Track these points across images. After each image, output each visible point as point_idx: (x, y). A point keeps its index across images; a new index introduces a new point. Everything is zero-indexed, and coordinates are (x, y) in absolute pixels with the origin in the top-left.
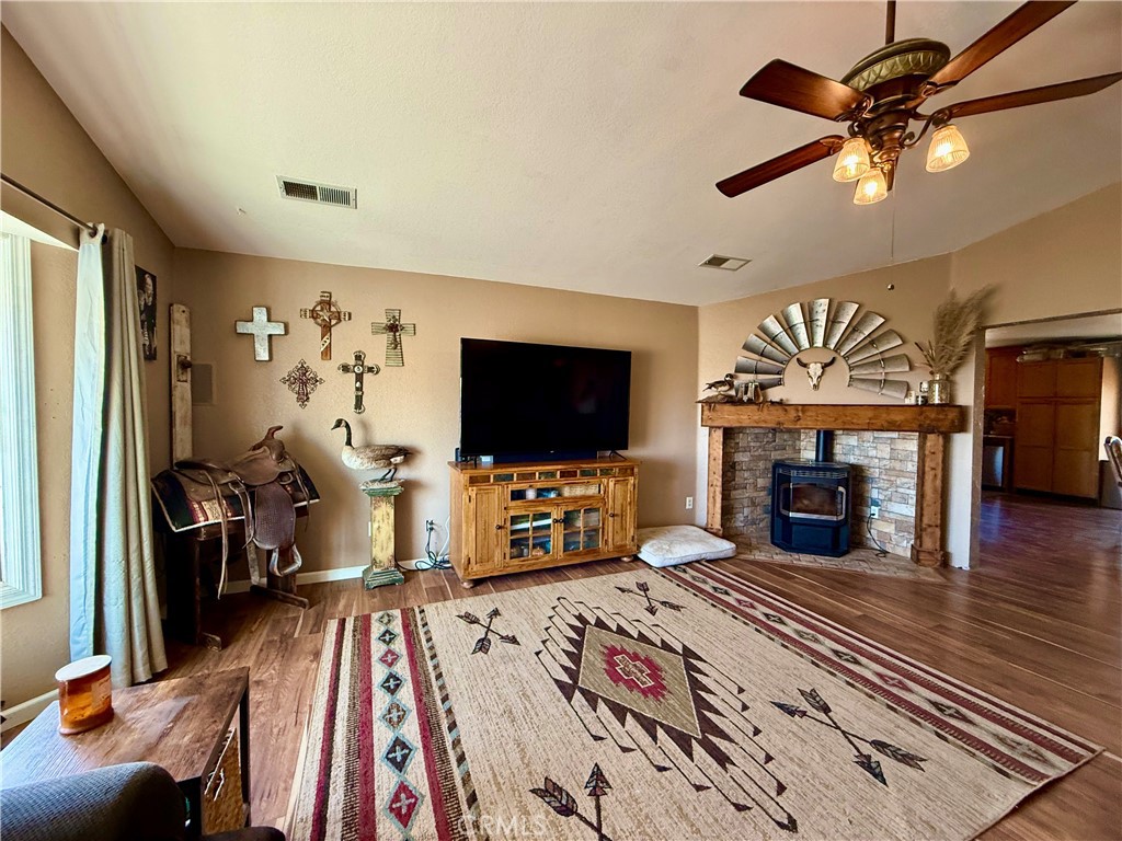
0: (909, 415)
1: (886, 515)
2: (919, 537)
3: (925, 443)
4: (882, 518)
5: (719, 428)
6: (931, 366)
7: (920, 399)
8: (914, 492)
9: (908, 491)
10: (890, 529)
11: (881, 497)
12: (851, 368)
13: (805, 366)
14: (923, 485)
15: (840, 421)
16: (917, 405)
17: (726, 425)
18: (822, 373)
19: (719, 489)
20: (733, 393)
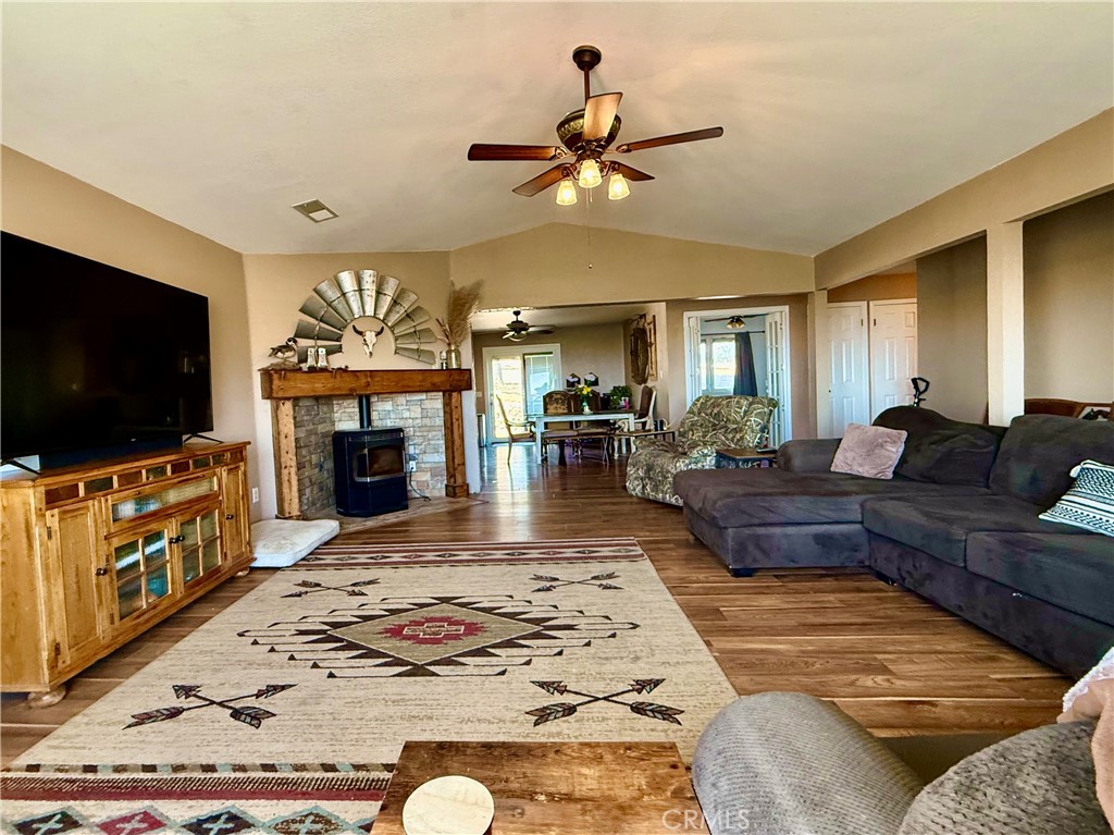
0: (438, 378)
1: (423, 465)
2: (449, 477)
3: (447, 401)
4: (420, 469)
5: (288, 400)
6: (447, 338)
7: (444, 365)
8: (443, 442)
9: (438, 442)
10: (426, 477)
11: (417, 452)
12: (396, 338)
13: (360, 333)
16: (442, 370)
18: (376, 341)
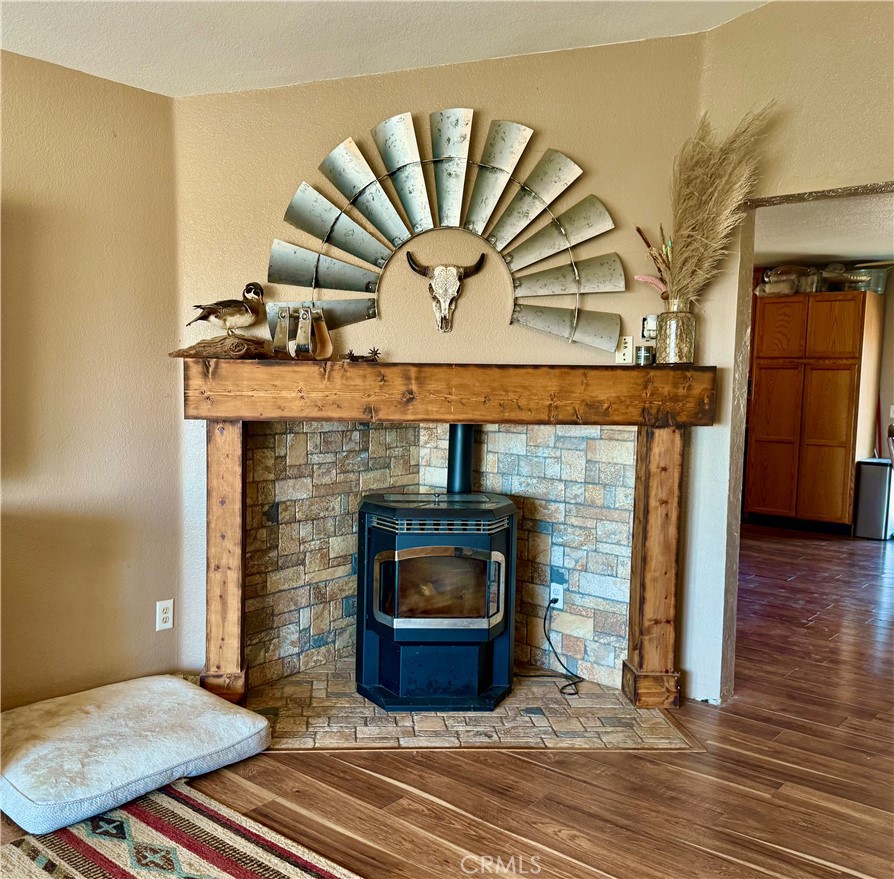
0: (623, 387)
2: (636, 646)
3: (649, 449)
4: (571, 608)
5: (232, 421)
6: (662, 280)
7: (643, 353)
8: (627, 552)
9: (617, 550)
11: (569, 564)
12: (517, 282)
13: (424, 271)
14: (645, 538)
15: (494, 402)
16: (637, 367)
17: (249, 414)
18: (460, 291)
19: (234, 577)
20: (263, 333)
